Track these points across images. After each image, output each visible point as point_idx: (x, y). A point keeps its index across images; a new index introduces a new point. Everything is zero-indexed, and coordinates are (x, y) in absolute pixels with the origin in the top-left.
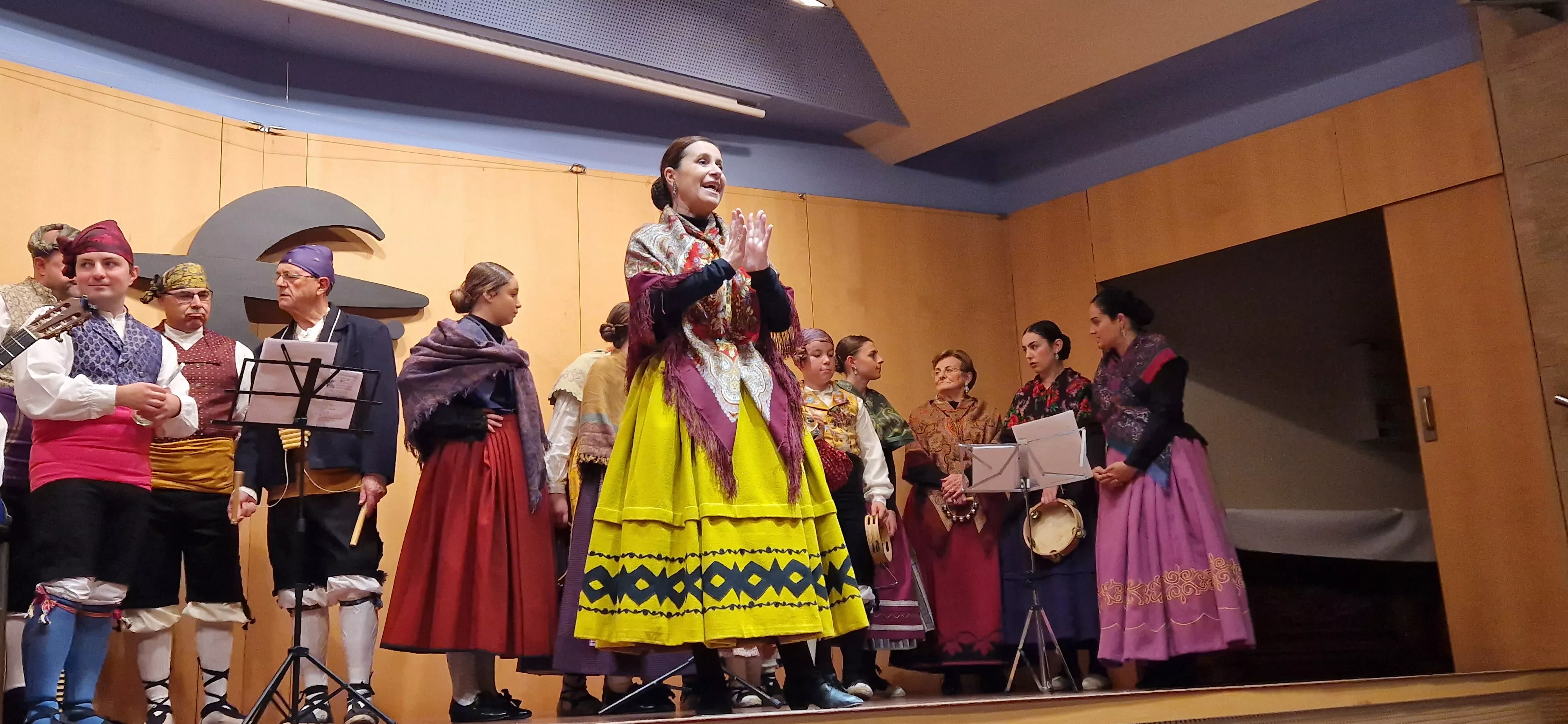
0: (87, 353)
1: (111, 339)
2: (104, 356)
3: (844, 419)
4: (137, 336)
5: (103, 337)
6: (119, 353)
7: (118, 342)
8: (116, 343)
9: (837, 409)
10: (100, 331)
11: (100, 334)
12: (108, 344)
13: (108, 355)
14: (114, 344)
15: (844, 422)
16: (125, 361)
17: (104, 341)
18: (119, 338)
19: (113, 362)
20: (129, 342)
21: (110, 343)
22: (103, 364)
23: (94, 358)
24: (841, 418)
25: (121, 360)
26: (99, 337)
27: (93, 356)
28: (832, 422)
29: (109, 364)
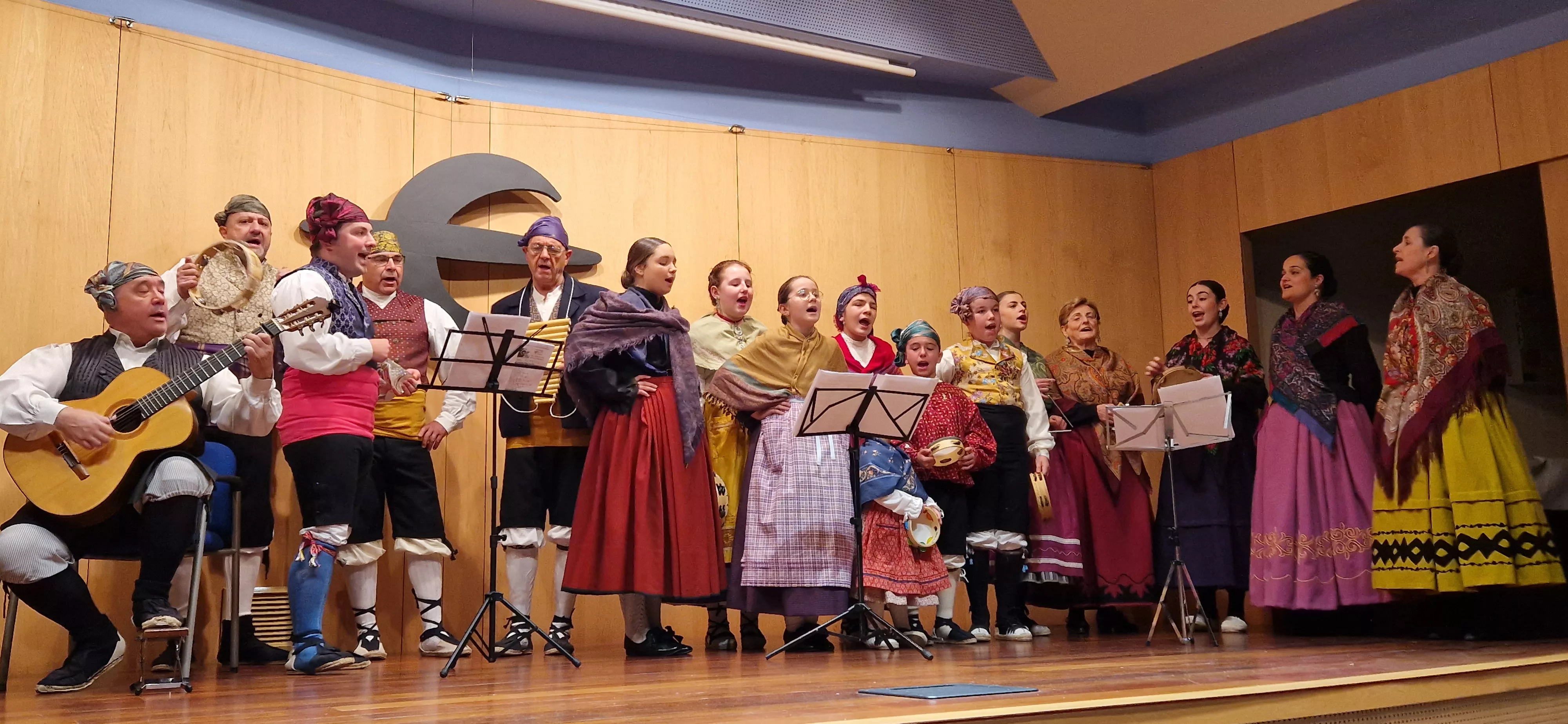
1: (357, 305)
3: (1011, 373)
5: (353, 302)
6: (362, 317)
14: (359, 309)
15: (1011, 375)
17: (354, 306)
21: (357, 308)
24: (1007, 371)
25: (366, 324)
26: (351, 302)
28: (999, 375)
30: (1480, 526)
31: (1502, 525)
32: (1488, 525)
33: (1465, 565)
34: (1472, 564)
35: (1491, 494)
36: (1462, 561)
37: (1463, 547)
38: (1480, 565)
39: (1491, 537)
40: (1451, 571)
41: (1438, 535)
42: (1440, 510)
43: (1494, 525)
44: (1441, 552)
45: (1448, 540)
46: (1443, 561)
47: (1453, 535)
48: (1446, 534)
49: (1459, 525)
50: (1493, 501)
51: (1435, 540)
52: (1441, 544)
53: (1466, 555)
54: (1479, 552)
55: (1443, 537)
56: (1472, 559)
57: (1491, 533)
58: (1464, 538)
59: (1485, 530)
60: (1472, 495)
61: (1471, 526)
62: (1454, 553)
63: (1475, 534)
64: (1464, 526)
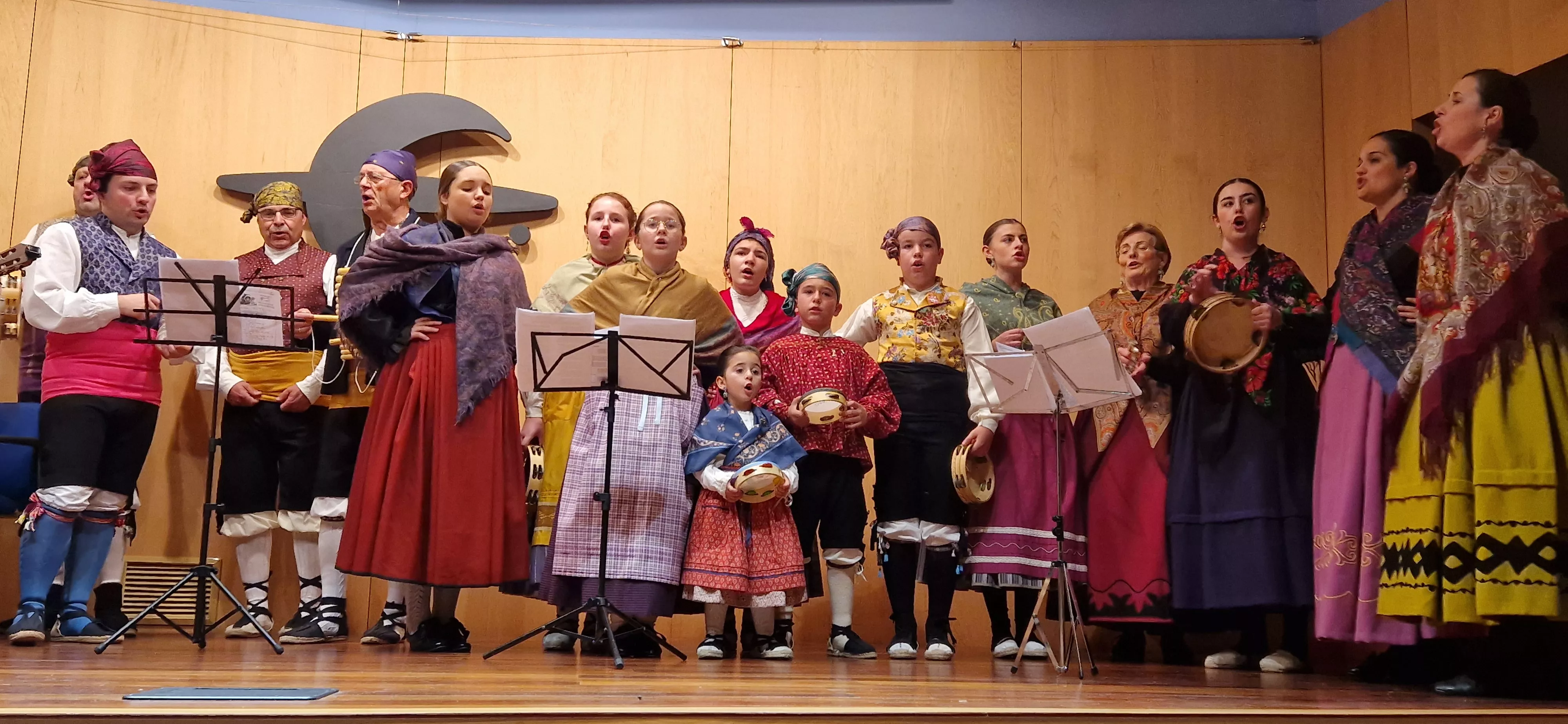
0: (97, 270)
1: (122, 257)
2: (113, 274)
3: (936, 322)
4: (151, 254)
5: (114, 255)
6: (130, 270)
7: (130, 260)
8: (127, 261)
9: (927, 311)
10: (112, 248)
11: (111, 252)
12: (118, 262)
13: (118, 273)
14: (125, 262)
15: (937, 325)
16: (135, 278)
17: (115, 259)
18: (131, 256)
19: (122, 280)
20: (141, 260)
21: (121, 261)
22: (112, 282)
23: (104, 276)
24: (932, 321)
25: (131, 278)
26: (110, 254)
27: (102, 273)
28: (919, 325)
29: (118, 281)
30: (1513, 524)
31: (1547, 525)
32: (1525, 524)
33: (1483, 581)
34: (1495, 581)
35: (1535, 476)
36: (1479, 574)
37: (1483, 554)
38: (1506, 583)
39: (1528, 542)
40: (1464, 590)
41: (1451, 534)
42: (1456, 498)
43: (1536, 524)
44: (1452, 562)
45: (1465, 543)
46: (1454, 576)
47: (1472, 536)
48: (1463, 535)
49: (1482, 521)
50: (1537, 487)
51: (1446, 542)
52: (1454, 549)
53: (1487, 566)
54: (1507, 564)
55: (1457, 539)
56: (1495, 573)
57: (1528, 536)
58: (1486, 541)
59: (1518, 531)
60: (1508, 476)
61: (1501, 524)
62: (1469, 563)
63: (1504, 536)
64: (1488, 522)
